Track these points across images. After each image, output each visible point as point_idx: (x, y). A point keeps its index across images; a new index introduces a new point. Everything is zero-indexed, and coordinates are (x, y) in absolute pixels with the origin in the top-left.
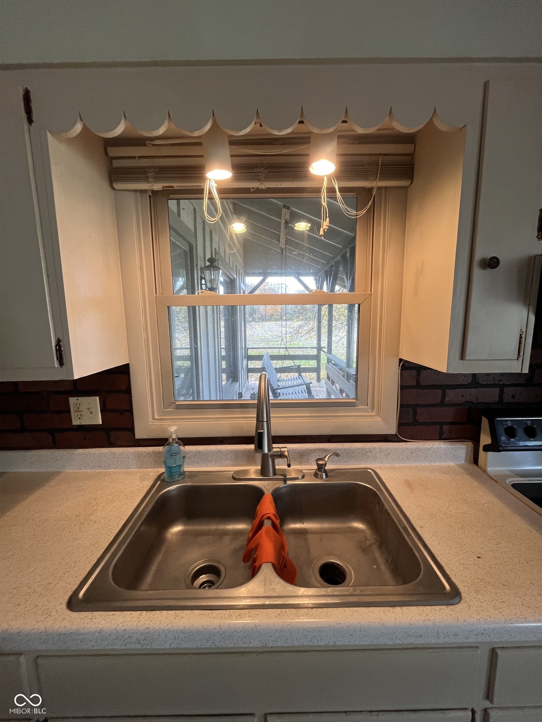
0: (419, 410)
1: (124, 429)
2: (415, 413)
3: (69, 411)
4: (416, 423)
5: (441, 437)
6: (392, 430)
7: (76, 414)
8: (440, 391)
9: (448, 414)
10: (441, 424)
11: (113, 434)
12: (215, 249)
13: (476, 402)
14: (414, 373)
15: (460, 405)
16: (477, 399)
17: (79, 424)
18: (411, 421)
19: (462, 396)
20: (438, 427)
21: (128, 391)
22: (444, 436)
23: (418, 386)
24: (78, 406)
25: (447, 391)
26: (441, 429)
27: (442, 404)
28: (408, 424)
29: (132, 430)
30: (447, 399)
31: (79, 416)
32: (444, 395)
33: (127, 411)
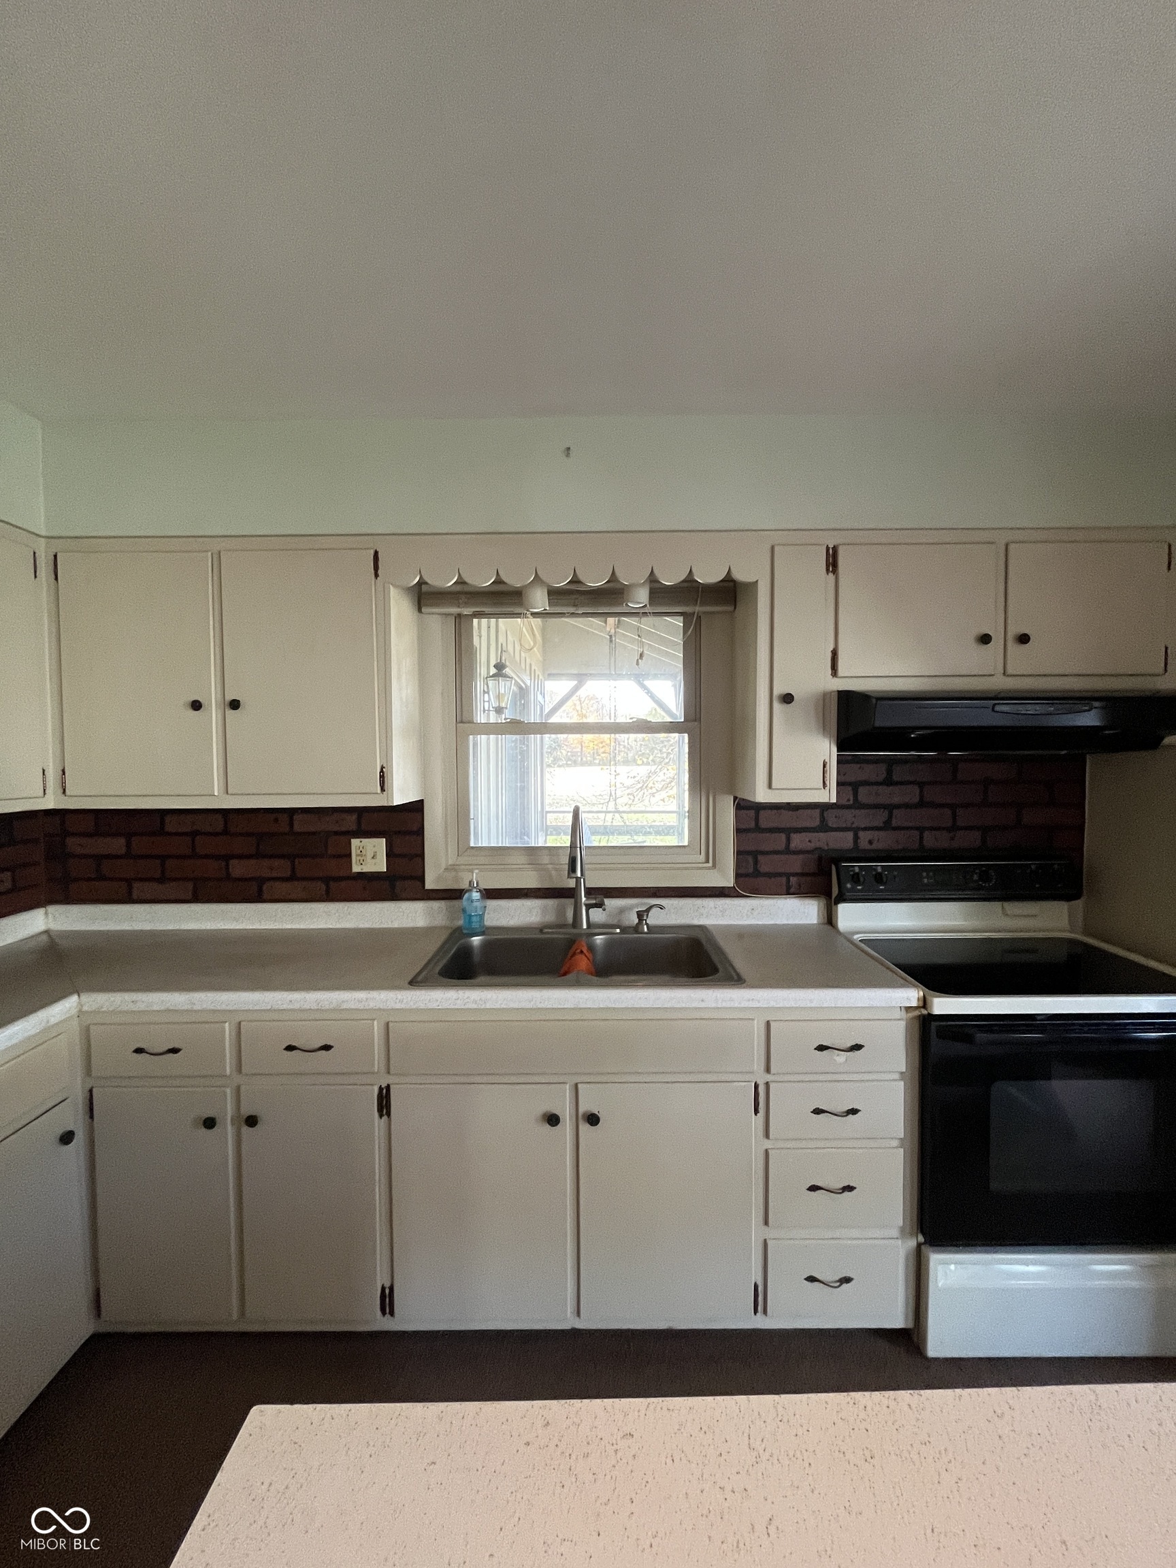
0: (760, 857)
1: (412, 878)
2: (756, 862)
3: (350, 855)
4: (757, 874)
5: (789, 892)
6: (728, 881)
7: (358, 858)
8: (783, 836)
9: (795, 864)
10: (788, 875)
11: (399, 884)
12: (502, 645)
13: (826, 848)
14: (752, 813)
15: (808, 852)
16: (827, 844)
17: (360, 871)
18: (751, 870)
19: (810, 841)
20: (784, 880)
21: (420, 832)
22: (792, 890)
23: (758, 829)
24: (361, 849)
25: (792, 835)
26: (788, 881)
27: (788, 851)
28: (747, 875)
29: (422, 879)
30: (793, 845)
31: (361, 861)
32: (788, 840)
33: (417, 856)
